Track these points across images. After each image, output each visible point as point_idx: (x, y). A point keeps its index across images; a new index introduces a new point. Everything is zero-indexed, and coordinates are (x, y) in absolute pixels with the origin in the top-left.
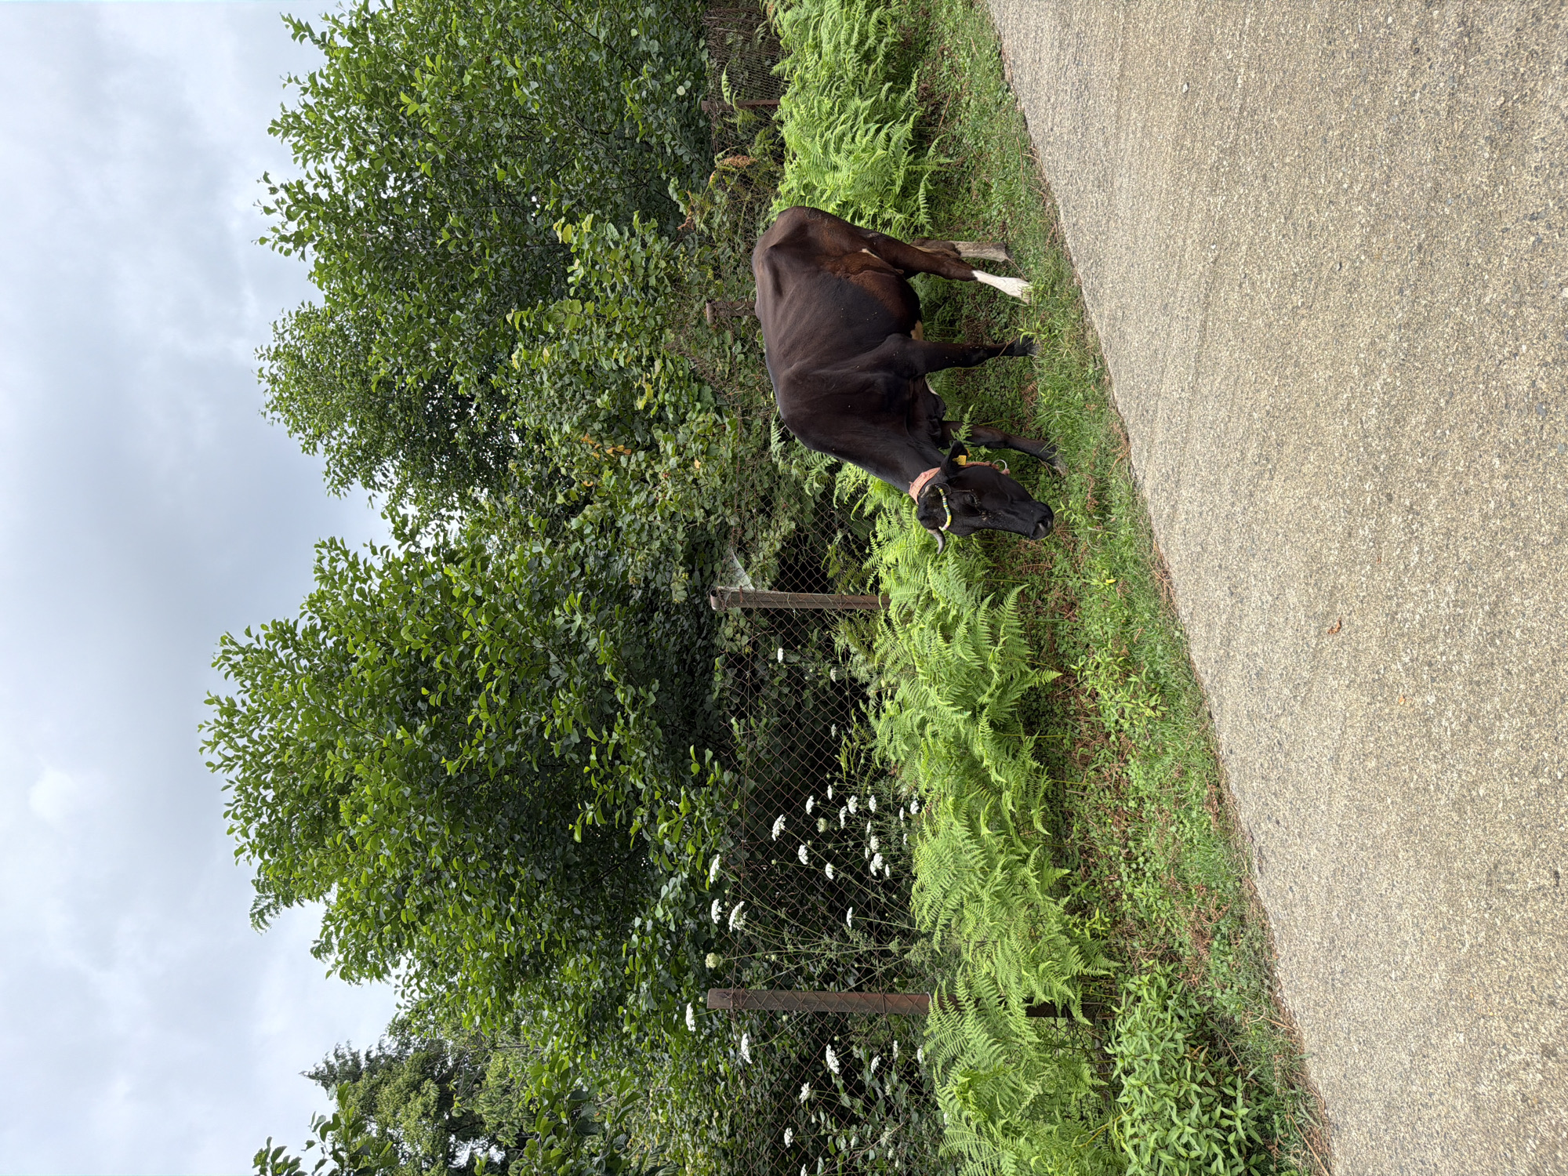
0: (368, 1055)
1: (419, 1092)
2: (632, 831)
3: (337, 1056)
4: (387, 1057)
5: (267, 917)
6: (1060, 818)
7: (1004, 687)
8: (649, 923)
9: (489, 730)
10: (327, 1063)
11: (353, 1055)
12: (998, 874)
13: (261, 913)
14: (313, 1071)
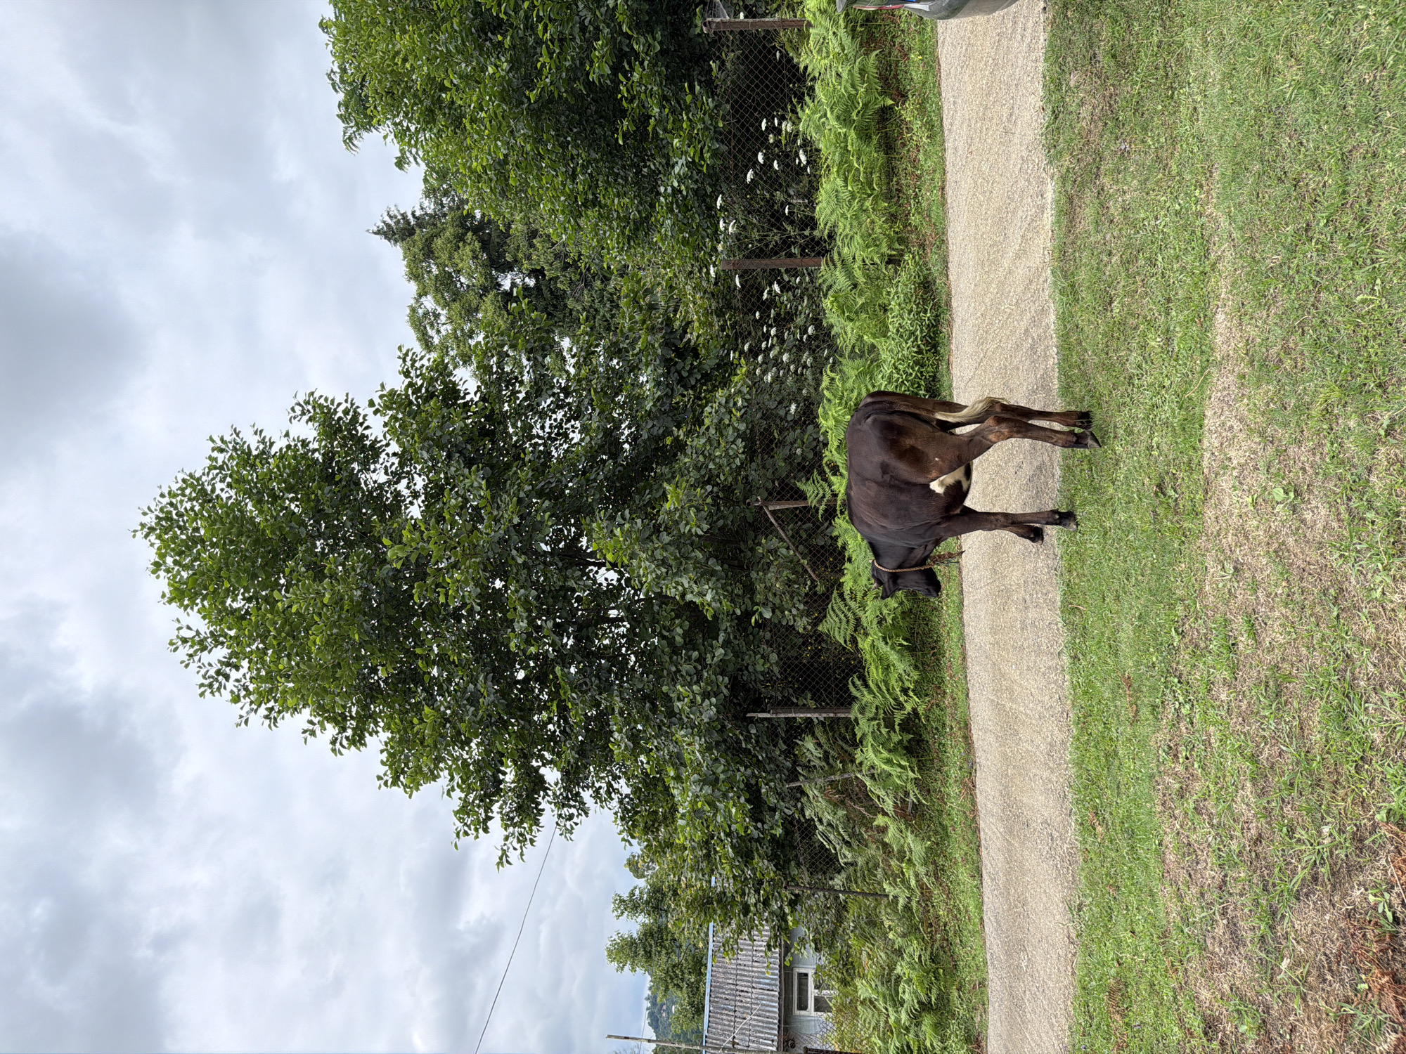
0: (413, 214)
1: (465, 242)
2: (650, 129)
3: (390, 217)
4: (430, 216)
5: (355, 142)
6: (890, 172)
7: (866, 105)
8: (669, 190)
9: (550, 69)
10: (384, 222)
11: (402, 215)
12: (855, 204)
13: (350, 138)
14: (375, 229)
